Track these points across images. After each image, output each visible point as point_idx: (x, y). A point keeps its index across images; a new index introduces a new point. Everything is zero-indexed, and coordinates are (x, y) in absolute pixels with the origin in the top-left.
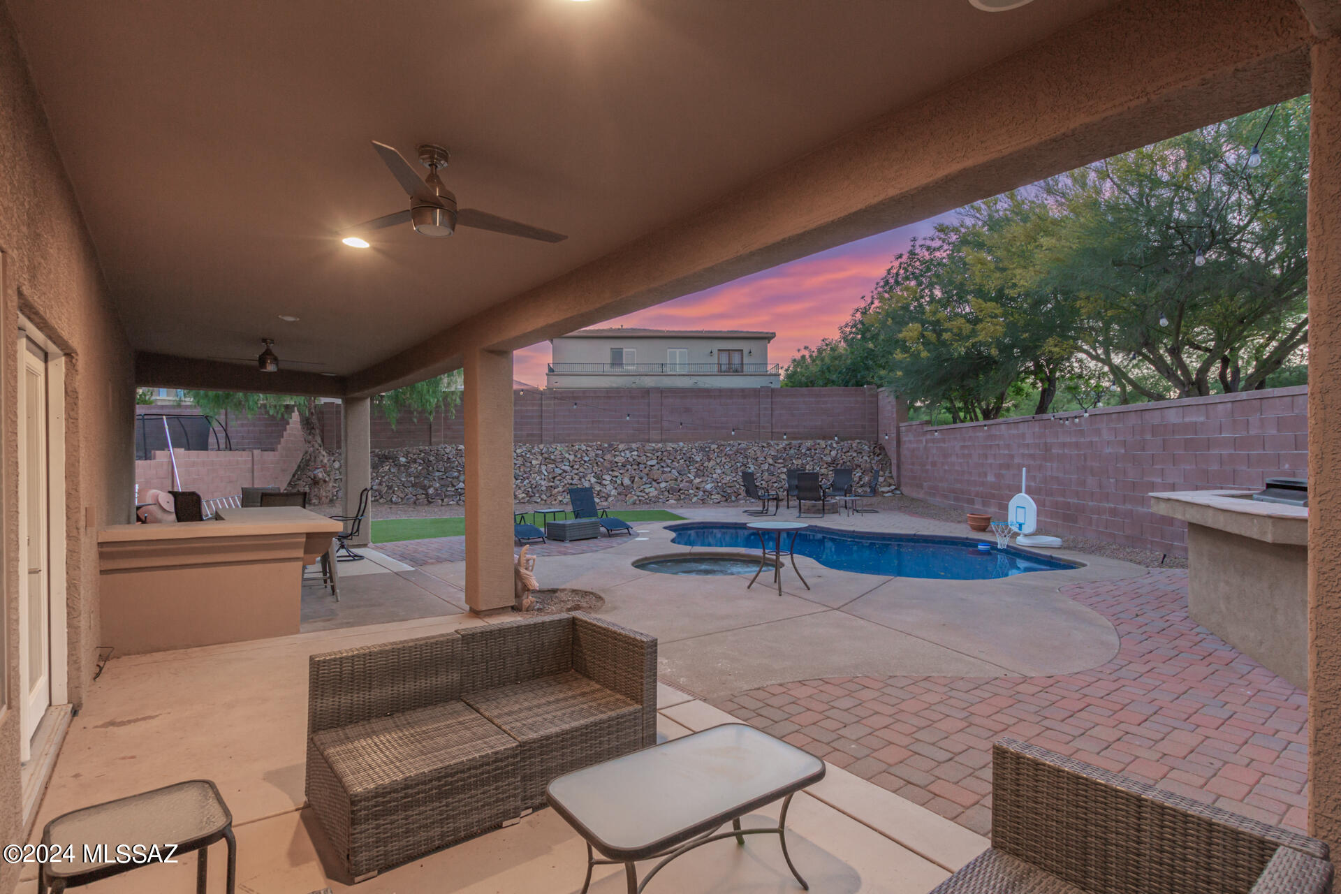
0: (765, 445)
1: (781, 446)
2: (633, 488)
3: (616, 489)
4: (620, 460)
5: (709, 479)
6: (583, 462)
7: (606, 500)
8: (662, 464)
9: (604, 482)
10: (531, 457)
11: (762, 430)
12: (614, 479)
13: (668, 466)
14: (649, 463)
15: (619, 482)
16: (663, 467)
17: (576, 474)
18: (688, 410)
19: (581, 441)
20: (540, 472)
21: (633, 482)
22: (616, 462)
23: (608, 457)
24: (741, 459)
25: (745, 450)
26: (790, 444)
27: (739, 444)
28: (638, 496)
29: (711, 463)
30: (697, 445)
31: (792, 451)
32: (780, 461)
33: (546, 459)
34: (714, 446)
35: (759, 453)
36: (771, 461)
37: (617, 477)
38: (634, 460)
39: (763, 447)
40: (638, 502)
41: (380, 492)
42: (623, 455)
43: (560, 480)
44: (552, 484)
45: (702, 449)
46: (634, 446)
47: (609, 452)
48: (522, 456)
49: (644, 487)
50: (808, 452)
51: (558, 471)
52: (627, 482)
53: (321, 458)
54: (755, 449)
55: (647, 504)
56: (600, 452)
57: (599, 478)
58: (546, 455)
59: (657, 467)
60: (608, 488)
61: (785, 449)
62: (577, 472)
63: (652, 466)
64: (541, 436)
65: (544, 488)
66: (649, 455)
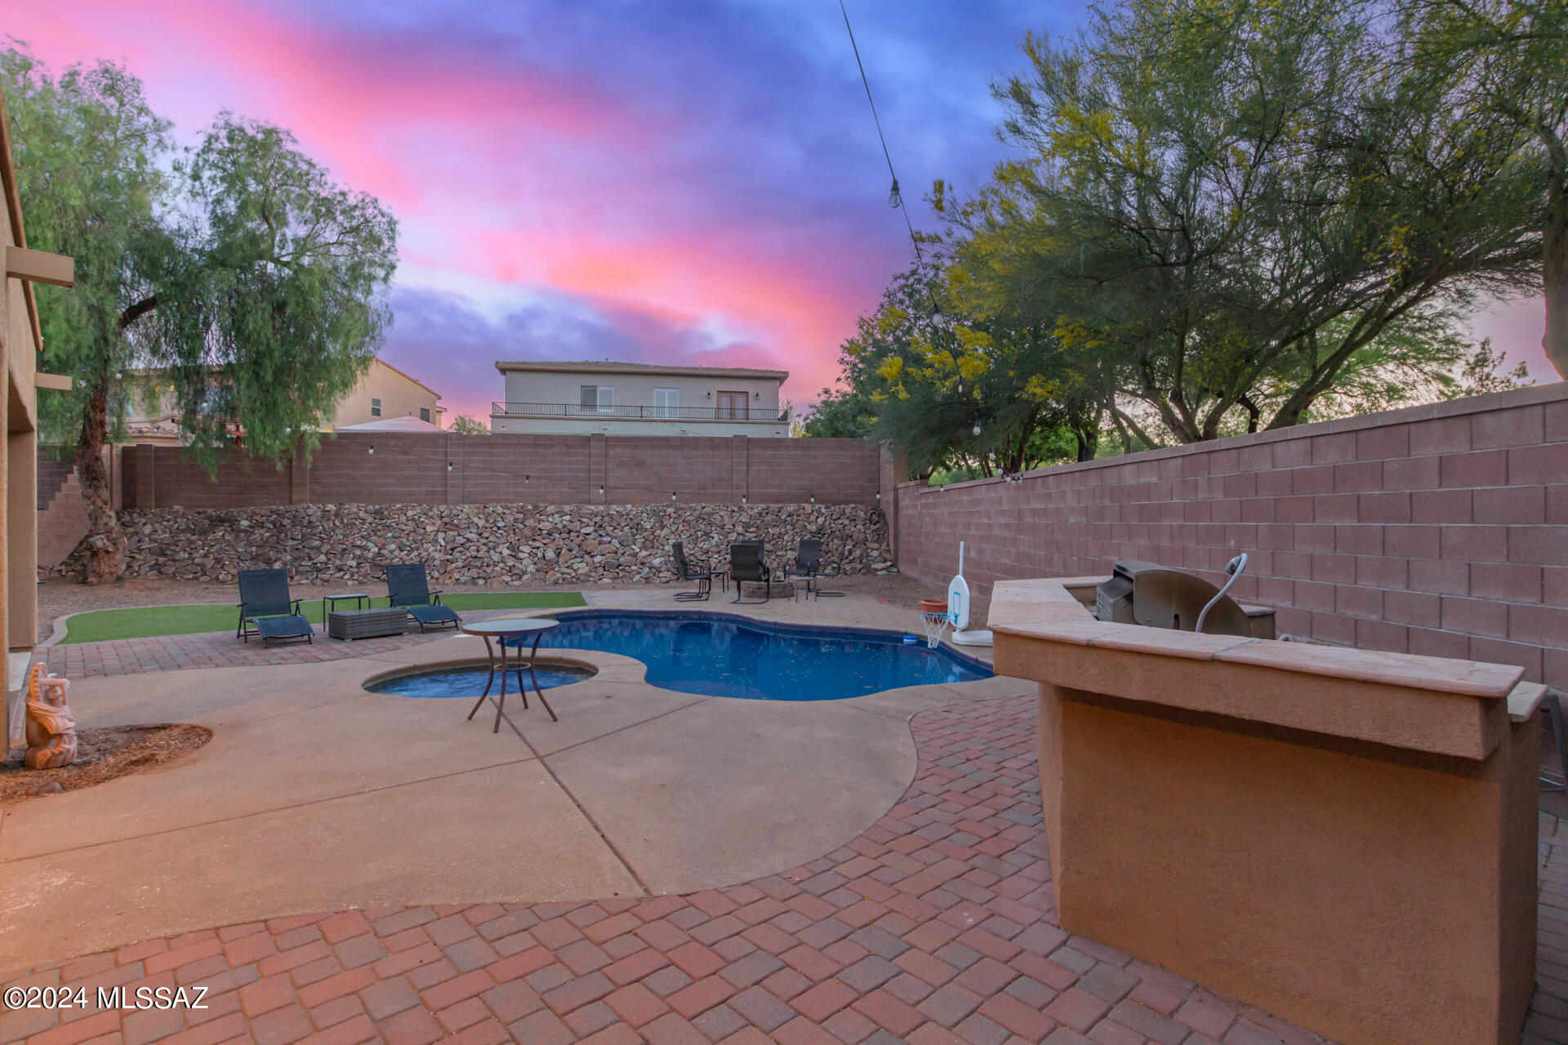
0: (736, 509)
1: (756, 511)
2: (557, 562)
3: (535, 564)
4: (546, 526)
5: (659, 551)
6: (495, 529)
7: (520, 579)
8: (600, 532)
9: (521, 555)
10: (427, 521)
11: (735, 491)
12: (534, 551)
13: (608, 535)
14: (584, 531)
15: (540, 555)
16: (601, 536)
17: (484, 544)
18: (640, 464)
19: (498, 501)
20: (436, 541)
21: (558, 555)
22: (540, 529)
23: (530, 522)
24: (702, 526)
25: (710, 515)
26: (768, 508)
27: (703, 508)
28: (562, 574)
29: (665, 532)
30: (649, 508)
31: (769, 518)
32: (751, 530)
33: (446, 524)
34: (670, 510)
35: (726, 520)
36: (740, 529)
37: (538, 548)
38: (564, 526)
39: (733, 511)
40: (560, 581)
41: (203, 566)
42: (550, 519)
43: (461, 552)
44: (449, 557)
45: (655, 513)
46: (567, 508)
47: (533, 515)
48: (414, 520)
49: (572, 561)
50: (788, 519)
51: (460, 540)
52: (550, 554)
53: (105, 519)
54: (722, 513)
55: (573, 583)
56: (521, 516)
57: (514, 550)
58: (447, 520)
59: (593, 535)
60: (524, 562)
61: (760, 514)
62: (486, 541)
63: (587, 534)
64: (445, 493)
65: (437, 563)
66: (584, 520)
